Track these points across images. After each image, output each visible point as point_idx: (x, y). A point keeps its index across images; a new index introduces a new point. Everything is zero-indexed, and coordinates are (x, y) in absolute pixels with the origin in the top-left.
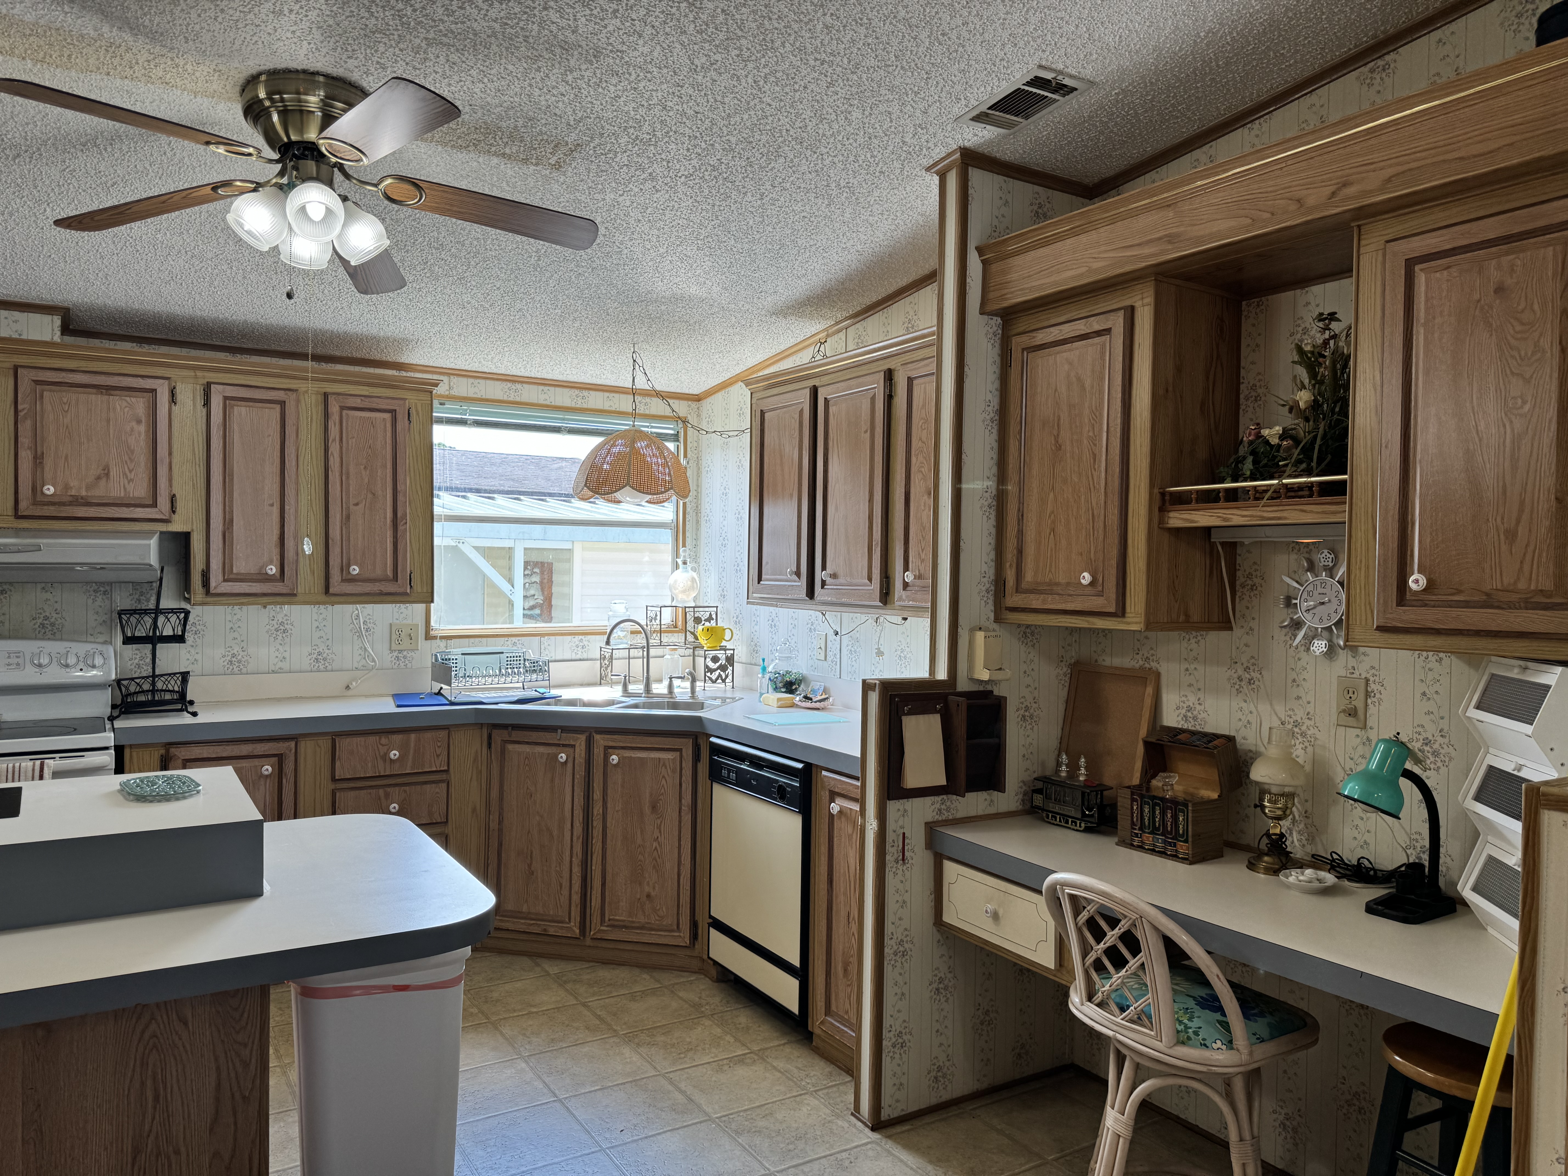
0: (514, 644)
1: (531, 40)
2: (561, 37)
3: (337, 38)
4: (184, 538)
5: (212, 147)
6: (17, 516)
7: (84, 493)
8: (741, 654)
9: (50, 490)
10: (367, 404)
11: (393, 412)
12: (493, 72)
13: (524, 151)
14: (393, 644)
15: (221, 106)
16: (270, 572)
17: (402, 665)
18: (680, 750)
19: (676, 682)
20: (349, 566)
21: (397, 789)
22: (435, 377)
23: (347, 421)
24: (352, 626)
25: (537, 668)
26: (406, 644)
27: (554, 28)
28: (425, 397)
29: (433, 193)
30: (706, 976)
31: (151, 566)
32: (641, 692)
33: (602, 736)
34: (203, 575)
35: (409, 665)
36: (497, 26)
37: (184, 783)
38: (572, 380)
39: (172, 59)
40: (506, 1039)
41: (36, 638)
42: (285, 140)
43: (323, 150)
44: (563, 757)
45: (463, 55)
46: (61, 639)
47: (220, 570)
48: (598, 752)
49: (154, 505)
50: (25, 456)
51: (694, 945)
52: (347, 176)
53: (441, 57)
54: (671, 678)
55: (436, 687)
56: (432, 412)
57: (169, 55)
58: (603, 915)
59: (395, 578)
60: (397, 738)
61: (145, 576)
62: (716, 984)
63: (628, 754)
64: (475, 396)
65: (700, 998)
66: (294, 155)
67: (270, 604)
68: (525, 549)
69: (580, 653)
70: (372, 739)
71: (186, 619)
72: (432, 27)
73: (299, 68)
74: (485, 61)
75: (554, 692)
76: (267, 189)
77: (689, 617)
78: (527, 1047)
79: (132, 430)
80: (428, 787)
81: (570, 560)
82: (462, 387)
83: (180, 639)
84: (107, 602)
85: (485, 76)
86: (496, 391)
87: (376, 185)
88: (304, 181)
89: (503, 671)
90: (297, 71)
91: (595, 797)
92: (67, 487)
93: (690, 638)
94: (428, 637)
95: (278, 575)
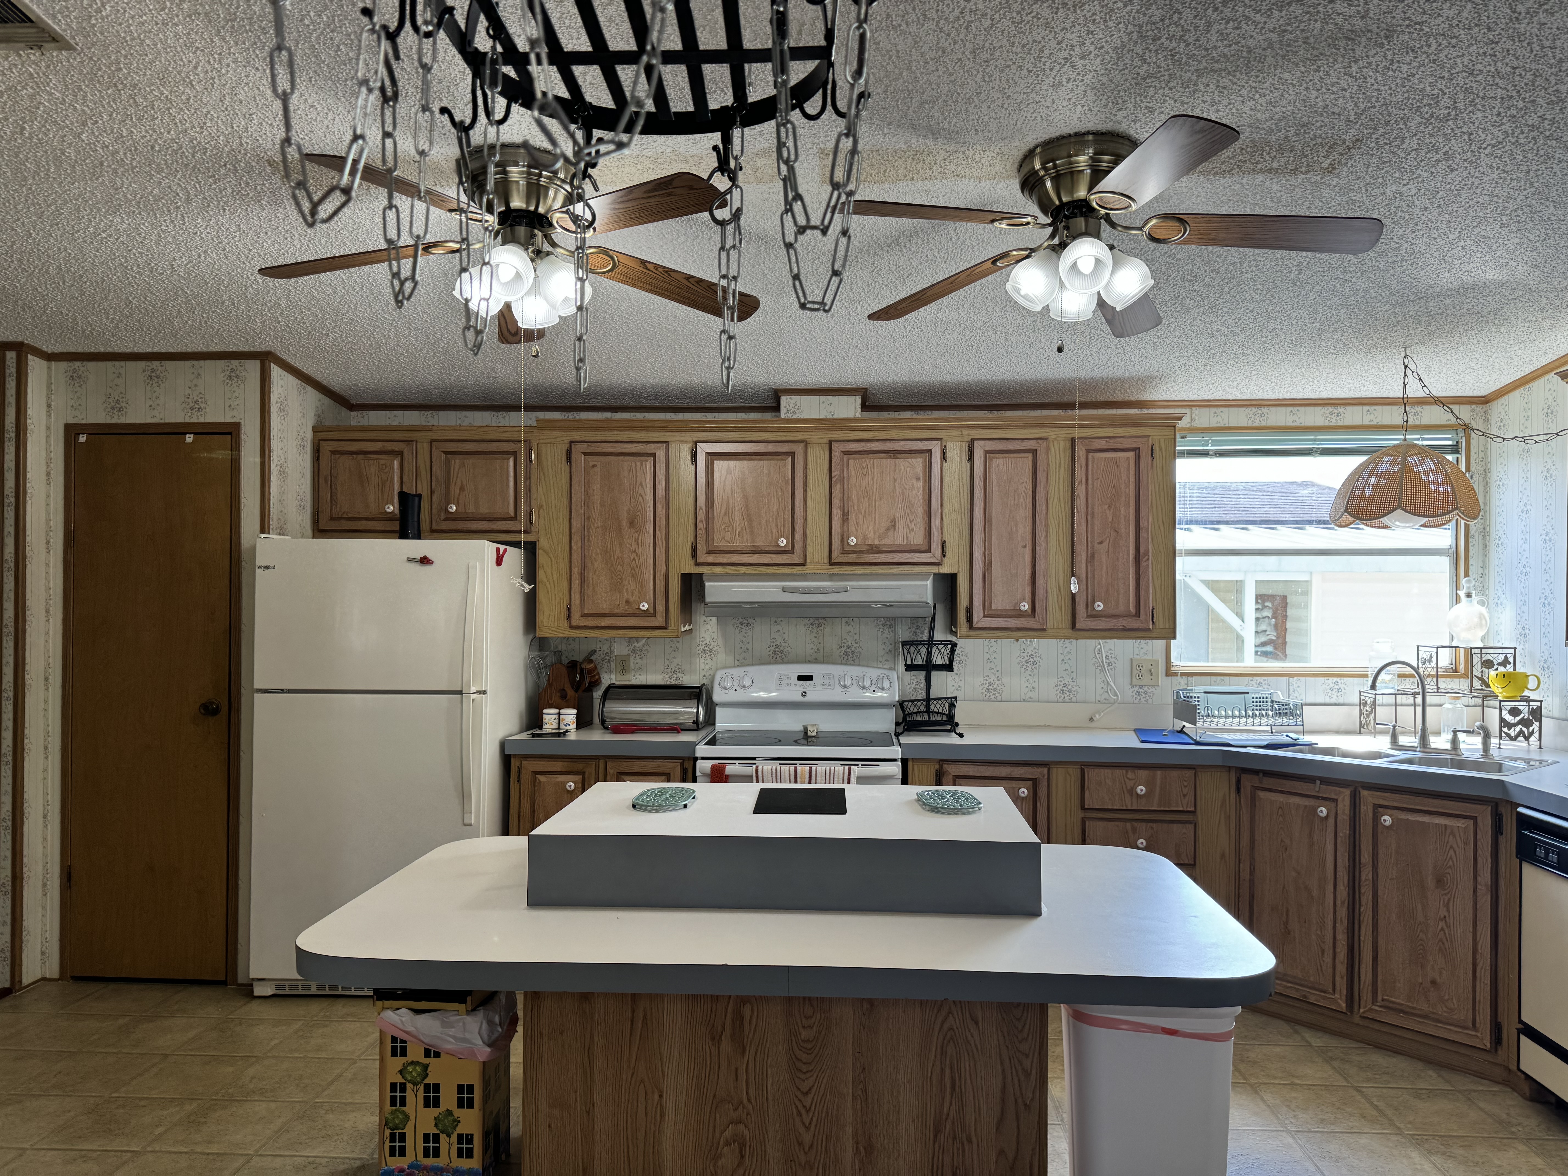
0: (1260, 684)
1: (1312, 40)
2: (1349, 27)
3: (1109, 94)
4: (952, 579)
5: (996, 224)
6: (831, 564)
7: (877, 542)
8: (1551, 706)
9: (853, 541)
10: (1112, 444)
11: (1137, 450)
12: (1265, 86)
13: (1293, 161)
14: (1134, 679)
15: (1002, 184)
16: (1023, 609)
17: (1143, 700)
18: (1475, 819)
19: (1461, 736)
20: (1094, 602)
21: (1144, 824)
22: (1177, 411)
23: (1093, 463)
24: (1094, 660)
25: (1286, 711)
26: (1146, 680)
27: (1339, 20)
28: (1168, 432)
29: (1198, 224)
30: (1514, 1090)
31: (927, 603)
32: (1416, 745)
33: (1371, 792)
34: (967, 611)
35: (1150, 701)
36: (1274, 36)
37: (967, 799)
38: (1325, 397)
39: (964, 153)
40: (1268, 1106)
41: (841, 664)
42: (1057, 203)
43: (1094, 205)
44: (1323, 811)
45: (1234, 76)
46: (859, 665)
47: (981, 607)
48: (1366, 810)
49: (929, 550)
50: (837, 513)
51: (1496, 1051)
52: (1113, 225)
53: (1211, 86)
54: (1455, 732)
55: (1179, 724)
56: (1175, 446)
57: (962, 149)
58: (1375, 993)
59: (1138, 614)
60: (1143, 774)
61: (921, 612)
62: (1529, 1103)
63: (1403, 816)
64: (1218, 425)
65: (1508, 1114)
66: (1066, 217)
67: (1022, 638)
68: (1256, 581)
69: (1335, 697)
70: (1118, 772)
71: (953, 651)
72: (1204, 57)
73: (1072, 133)
74: (1258, 77)
75: (1308, 739)
76: (1042, 252)
77: (1476, 659)
78: (1293, 1121)
79: (913, 486)
80: (1175, 826)
81: (1306, 593)
82: (1203, 418)
83: (948, 667)
84: (892, 634)
85: (1257, 92)
86: (1240, 417)
87: (1140, 229)
88: (1074, 238)
89: (1250, 713)
90: (1070, 135)
91: (1363, 860)
92: (865, 538)
93: (1477, 684)
94: (1169, 673)
95: (1030, 612)
